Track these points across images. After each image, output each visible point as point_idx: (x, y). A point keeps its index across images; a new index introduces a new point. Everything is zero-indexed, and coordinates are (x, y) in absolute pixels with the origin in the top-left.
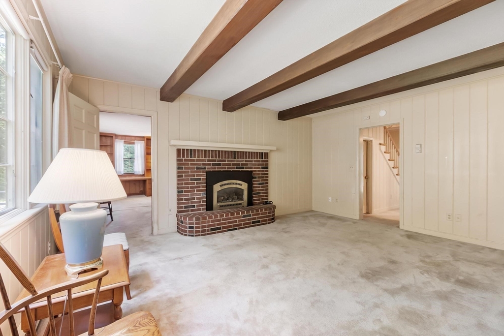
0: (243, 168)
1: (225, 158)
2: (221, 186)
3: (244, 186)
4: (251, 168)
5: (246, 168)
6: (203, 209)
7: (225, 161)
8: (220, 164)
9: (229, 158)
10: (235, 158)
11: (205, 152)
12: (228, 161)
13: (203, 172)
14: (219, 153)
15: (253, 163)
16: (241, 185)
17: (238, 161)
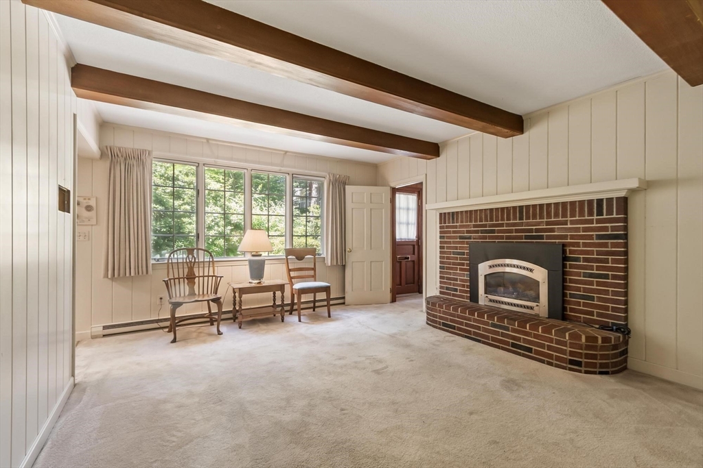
0: (541, 237)
1: (503, 219)
2: (490, 267)
3: (539, 274)
4: (565, 237)
5: (549, 237)
6: (467, 297)
7: (502, 225)
8: (493, 232)
9: (508, 219)
10: (521, 218)
11: (470, 214)
12: (508, 225)
13: (467, 243)
14: (491, 213)
15: (569, 226)
16: (531, 270)
17: (528, 224)
